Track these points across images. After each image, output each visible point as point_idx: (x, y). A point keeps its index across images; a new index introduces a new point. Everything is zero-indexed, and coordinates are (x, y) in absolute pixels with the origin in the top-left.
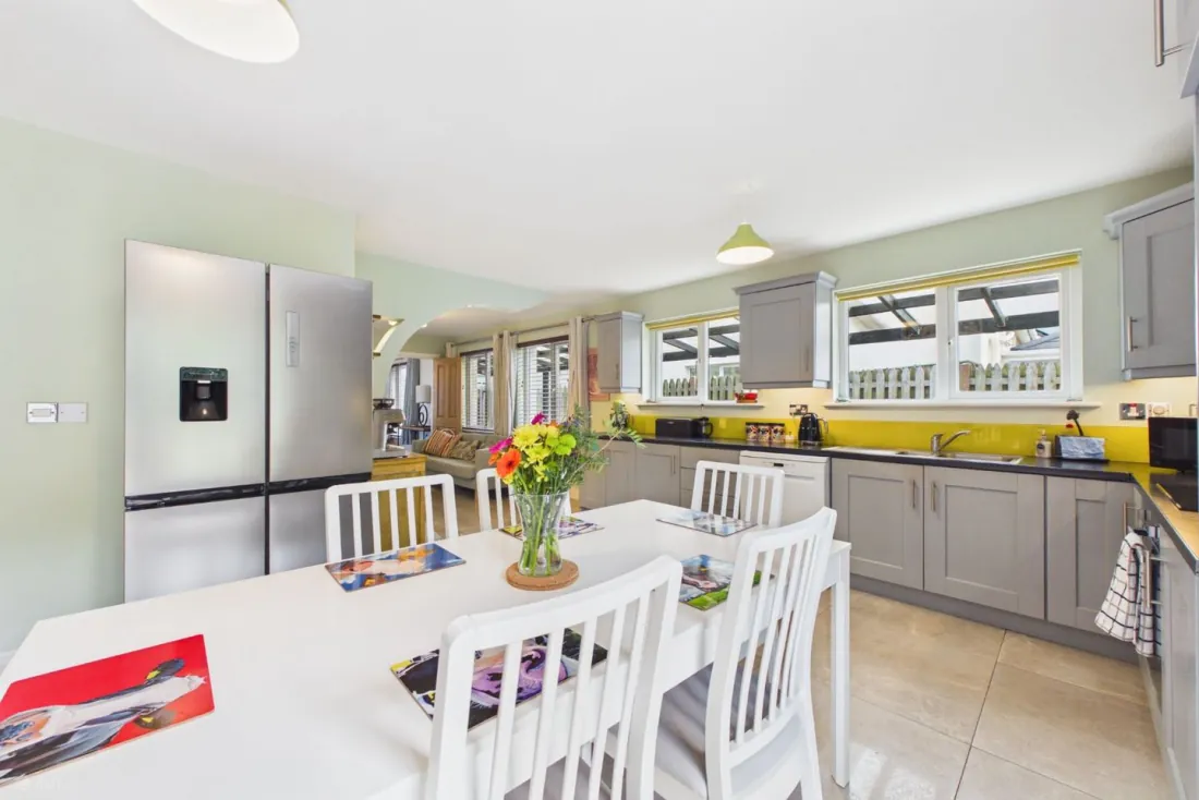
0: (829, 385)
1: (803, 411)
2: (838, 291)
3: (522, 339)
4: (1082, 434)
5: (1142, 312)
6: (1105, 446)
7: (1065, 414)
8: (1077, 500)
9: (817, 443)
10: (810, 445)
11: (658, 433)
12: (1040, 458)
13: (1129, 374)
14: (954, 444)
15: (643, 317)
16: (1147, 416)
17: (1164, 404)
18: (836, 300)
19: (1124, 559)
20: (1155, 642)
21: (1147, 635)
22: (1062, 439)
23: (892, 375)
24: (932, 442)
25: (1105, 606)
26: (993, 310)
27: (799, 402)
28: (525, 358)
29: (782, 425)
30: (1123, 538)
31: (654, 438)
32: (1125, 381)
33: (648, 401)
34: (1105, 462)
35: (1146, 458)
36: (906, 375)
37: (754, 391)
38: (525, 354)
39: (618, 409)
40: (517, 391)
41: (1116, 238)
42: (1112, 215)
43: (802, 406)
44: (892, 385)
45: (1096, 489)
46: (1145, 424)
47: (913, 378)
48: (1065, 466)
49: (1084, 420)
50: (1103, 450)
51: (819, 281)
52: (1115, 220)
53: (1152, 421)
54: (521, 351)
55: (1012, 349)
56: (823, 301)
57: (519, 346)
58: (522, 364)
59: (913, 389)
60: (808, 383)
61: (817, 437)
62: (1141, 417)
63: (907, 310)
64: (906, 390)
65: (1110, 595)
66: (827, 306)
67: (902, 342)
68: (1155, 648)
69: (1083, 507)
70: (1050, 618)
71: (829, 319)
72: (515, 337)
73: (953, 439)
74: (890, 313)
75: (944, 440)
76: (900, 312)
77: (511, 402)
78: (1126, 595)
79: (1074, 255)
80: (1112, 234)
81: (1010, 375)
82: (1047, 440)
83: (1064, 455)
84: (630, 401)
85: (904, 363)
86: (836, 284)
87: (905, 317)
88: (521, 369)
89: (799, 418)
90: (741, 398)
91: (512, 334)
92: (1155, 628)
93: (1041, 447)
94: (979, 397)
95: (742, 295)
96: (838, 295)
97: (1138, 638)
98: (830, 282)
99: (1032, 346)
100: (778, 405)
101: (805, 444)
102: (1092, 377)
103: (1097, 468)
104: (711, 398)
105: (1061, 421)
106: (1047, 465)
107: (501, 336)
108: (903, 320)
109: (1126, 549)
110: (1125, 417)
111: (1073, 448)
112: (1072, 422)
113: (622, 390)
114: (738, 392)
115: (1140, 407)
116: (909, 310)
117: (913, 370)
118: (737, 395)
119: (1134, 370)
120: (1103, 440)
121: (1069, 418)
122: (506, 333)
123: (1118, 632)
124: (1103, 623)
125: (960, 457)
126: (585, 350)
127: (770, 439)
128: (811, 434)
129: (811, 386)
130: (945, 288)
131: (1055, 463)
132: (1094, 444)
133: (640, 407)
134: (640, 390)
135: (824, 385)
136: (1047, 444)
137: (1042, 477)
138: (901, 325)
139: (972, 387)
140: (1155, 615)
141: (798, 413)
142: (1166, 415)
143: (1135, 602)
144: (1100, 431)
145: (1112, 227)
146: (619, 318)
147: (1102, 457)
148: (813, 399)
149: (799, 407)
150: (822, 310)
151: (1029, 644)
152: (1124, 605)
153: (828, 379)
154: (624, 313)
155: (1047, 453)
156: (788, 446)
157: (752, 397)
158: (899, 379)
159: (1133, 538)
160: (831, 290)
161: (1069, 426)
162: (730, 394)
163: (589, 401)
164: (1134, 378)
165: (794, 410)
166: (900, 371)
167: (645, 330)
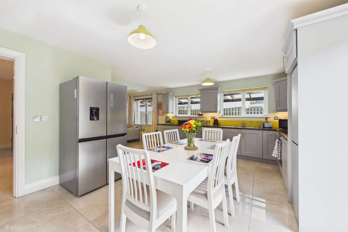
0: (220, 112)
1: (214, 118)
2: (222, 91)
3: (137, 98)
4: (268, 123)
5: (278, 100)
6: (272, 125)
7: (265, 119)
8: (268, 135)
9: (217, 125)
10: (216, 126)
11: (179, 124)
12: (261, 127)
13: (275, 111)
14: (246, 125)
15: (174, 94)
16: (278, 119)
17: (281, 117)
18: (221, 93)
19: (276, 144)
20: (281, 157)
21: (280, 156)
22: (264, 123)
23: (228, 110)
24: (241, 125)
25: (273, 152)
26: (250, 96)
27: (213, 116)
28: (137, 103)
29: (209, 121)
30: (276, 140)
31: (178, 125)
32: (275, 112)
33: (175, 116)
34: (272, 128)
35: (278, 127)
36: (231, 110)
37: (203, 113)
38: (137, 102)
39: (167, 118)
40: (135, 112)
41: (273, 85)
42: (273, 81)
43: (214, 117)
44: (228, 112)
45: (271, 133)
46: (278, 121)
47: (233, 111)
48: (265, 129)
49: (268, 120)
50: (271, 126)
51: (219, 89)
52: (273, 82)
53: (279, 120)
54: (136, 102)
55: (250, 104)
56: (219, 93)
57: (136, 100)
58: (136, 105)
59: (233, 113)
60: (216, 112)
61: (218, 124)
62: (277, 119)
63: (233, 95)
64: (231, 113)
65: (274, 150)
66: (219, 94)
67: (231, 102)
68: (281, 158)
69: (269, 136)
70: (263, 158)
71: (220, 97)
72: (134, 97)
73: (245, 124)
74: (230, 96)
75: (244, 124)
76: (232, 96)
77: (133, 115)
78: (277, 150)
79: (266, 87)
80: (273, 84)
81: (252, 110)
82: (262, 124)
83: (265, 127)
84: (170, 115)
85: (231, 107)
86: (221, 90)
87: (233, 97)
88: (136, 106)
89: (213, 120)
90: (199, 115)
91: (133, 97)
92: (281, 155)
93: (261, 125)
94: (250, 115)
95: (201, 91)
96: (222, 92)
97: (278, 157)
98: (220, 89)
99: (254, 103)
100: (209, 117)
101: (215, 126)
102: (269, 112)
103: (270, 129)
104: (191, 115)
105: (264, 120)
106: (262, 128)
107: (130, 97)
108: (232, 98)
109: (276, 142)
110: (275, 119)
111: (266, 125)
112: (266, 120)
113: (169, 113)
114: (199, 113)
115: (277, 117)
116: (234, 96)
117: (233, 109)
118: (198, 114)
119: (276, 110)
120: (271, 124)
121: (266, 119)
122: (132, 96)
123: (275, 156)
124: (273, 155)
125: (247, 128)
126: (157, 102)
127: (207, 125)
128: (216, 124)
129: (217, 113)
130: (243, 92)
131: (264, 128)
132: (270, 124)
133: (173, 117)
134: (173, 113)
135: (219, 112)
136: (262, 125)
137: (262, 131)
138: (231, 98)
139: (248, 113)
140: (281, 153)
141: (213, 118)
142: (281, 119)
143: (278, 151)
144: (271, 122)
145: (273, 83)
146: (168, 94)
147: (271, 127)
148: (216, 115)
149: (213, 117)
150: (219, 95)
151: (260, 163)
152: (276, 151)
153: (220, 111)
154: (170, 93)
155: (262, 126)
156: (211, 126)
157: (202, 115)
158: (230, 111)
159: (277, 140)
160: (220, 91)
161: (266, 121)
162: (196, 114)
163: (158, 116)
164: (276, 112)
165: (212, 118)
166: (230, 109)
167: (174, 98)
